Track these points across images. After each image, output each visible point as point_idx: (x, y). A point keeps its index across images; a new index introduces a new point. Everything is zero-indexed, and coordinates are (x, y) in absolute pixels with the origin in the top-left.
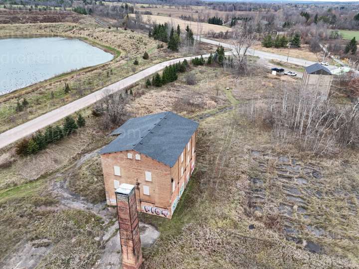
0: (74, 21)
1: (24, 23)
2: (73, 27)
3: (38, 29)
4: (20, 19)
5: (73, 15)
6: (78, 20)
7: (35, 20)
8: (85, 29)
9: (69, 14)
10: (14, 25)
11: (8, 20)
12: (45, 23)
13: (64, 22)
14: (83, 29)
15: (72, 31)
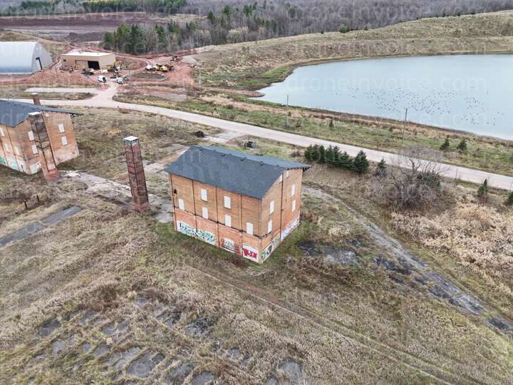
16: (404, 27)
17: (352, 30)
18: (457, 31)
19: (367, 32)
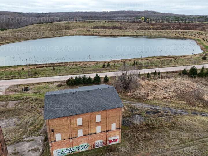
0: (202, 30)
1: (171, 30)
2: (198, 33)
3: (177, 33)
4: (171, 28)
5: (204, 26)
6: (205, 29)
7: (178, 28)
8: (204, 34)
9: (202, 26)
10: (166, 30)
11: (165, 28)
12: (183, 30)
13: (195, 30)
14: (202, 34)
15: (195, 36)
16: (30, 28)
17: (6, 29)
18: (51, 29)
19: (14, 30)
